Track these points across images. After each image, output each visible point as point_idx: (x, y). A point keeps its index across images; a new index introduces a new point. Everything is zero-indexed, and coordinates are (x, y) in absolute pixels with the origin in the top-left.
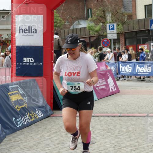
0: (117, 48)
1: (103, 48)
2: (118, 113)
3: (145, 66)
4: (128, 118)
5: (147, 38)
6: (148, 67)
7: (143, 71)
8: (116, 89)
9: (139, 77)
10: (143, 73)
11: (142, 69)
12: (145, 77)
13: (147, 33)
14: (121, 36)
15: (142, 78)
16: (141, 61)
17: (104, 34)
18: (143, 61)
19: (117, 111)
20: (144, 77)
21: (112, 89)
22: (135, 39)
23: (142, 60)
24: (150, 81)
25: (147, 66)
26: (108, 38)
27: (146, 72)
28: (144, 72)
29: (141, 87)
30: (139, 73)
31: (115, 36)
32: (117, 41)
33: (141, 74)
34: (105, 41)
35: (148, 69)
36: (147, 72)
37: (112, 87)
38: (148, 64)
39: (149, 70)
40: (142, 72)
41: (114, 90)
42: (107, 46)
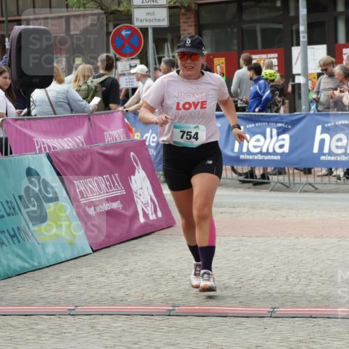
0: (167, 63)
1: (117, 60)
2: (165, 302)
3: (268, 130)
4: (200, 320)
5: (280, 26)
6: (278, 134)
7: (261, 147)
8: (160, 214)
9: (246, 169)
10: (260, 157)
11: (258, 140)
12: (269, 170)
13: (278, 9)
14: (183, 19)
15: (258, 172)
16: (254, 111)
17: (121, 9)
18: (259, 111)
19: (162, 295)
20: (265, 169)
21: (145, 215)
22: (235, 30)
23: (257, 110)
24: (287, 188)
25: (275, 131)
26: (137, 24)
27: (271, 151)
28: (264, 150)
29: (253, 207)
30: (243, 154)
31: (161, 18)
32: (169, 37)
33: (251, 157)
34: (123, 33)
35: (277, 141)
36: (274, 153)
37: (146, 204)
38: (280, 125)
39: (281, 147)
40: (258, 150)
41: (152, 217)
42: (131, 55)
